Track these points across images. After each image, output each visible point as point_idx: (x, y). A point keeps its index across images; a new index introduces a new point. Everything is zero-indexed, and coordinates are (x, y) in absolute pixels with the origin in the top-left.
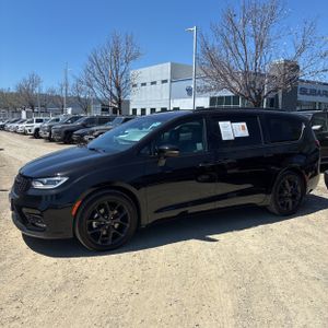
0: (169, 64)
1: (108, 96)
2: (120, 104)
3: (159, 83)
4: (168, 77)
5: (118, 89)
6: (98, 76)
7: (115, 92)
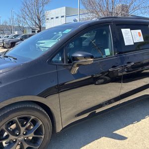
0: (65, 8)
1: (34, 24)
2: (40, 28)
3: (60, 17)
4: (64, 15)
5: (39, 20)
6: (28, 13)
7: (37, 22)
